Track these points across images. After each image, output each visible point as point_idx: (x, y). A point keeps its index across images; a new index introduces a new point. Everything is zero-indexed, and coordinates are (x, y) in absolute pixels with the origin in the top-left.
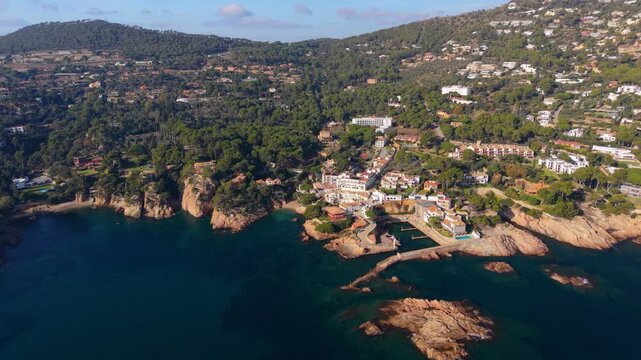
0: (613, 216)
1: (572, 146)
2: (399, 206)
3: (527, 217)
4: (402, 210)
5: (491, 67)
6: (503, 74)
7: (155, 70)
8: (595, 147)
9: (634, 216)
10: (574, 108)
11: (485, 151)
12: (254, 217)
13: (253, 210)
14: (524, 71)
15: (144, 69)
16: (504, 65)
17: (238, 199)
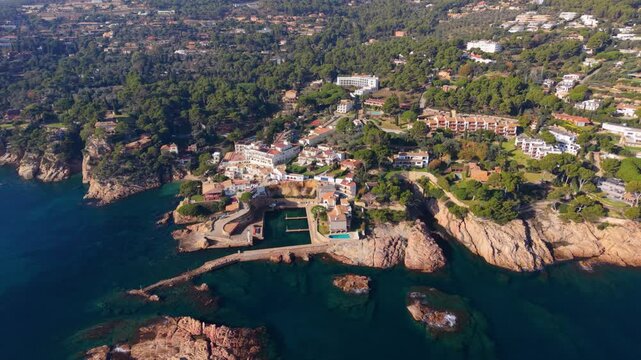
0: (573, 223)
1: (576, 122)
2: (300, 188)
3: (450, 215)
4: (303, 193)
5: (542, 18)
6: (554, 28)
7: (175, 20)
8: (605, 126)
9: (602, 227)
10: (613, 71)
11: (452, 124)
12: (137, 188)
13: (141, 180)
14: (583, 24)
15: (164, 19)
16: (561, 16)
17: (128, 166)
